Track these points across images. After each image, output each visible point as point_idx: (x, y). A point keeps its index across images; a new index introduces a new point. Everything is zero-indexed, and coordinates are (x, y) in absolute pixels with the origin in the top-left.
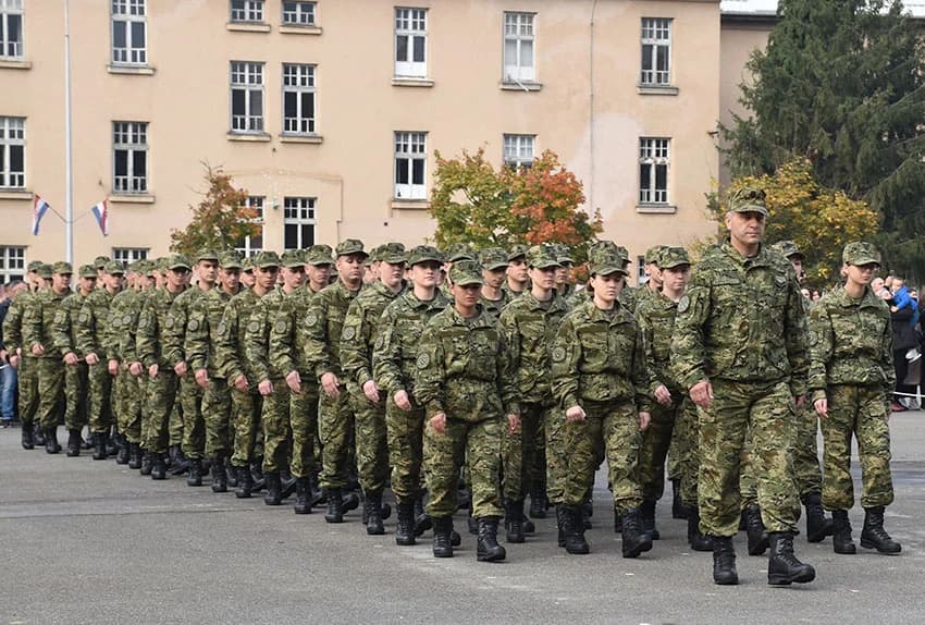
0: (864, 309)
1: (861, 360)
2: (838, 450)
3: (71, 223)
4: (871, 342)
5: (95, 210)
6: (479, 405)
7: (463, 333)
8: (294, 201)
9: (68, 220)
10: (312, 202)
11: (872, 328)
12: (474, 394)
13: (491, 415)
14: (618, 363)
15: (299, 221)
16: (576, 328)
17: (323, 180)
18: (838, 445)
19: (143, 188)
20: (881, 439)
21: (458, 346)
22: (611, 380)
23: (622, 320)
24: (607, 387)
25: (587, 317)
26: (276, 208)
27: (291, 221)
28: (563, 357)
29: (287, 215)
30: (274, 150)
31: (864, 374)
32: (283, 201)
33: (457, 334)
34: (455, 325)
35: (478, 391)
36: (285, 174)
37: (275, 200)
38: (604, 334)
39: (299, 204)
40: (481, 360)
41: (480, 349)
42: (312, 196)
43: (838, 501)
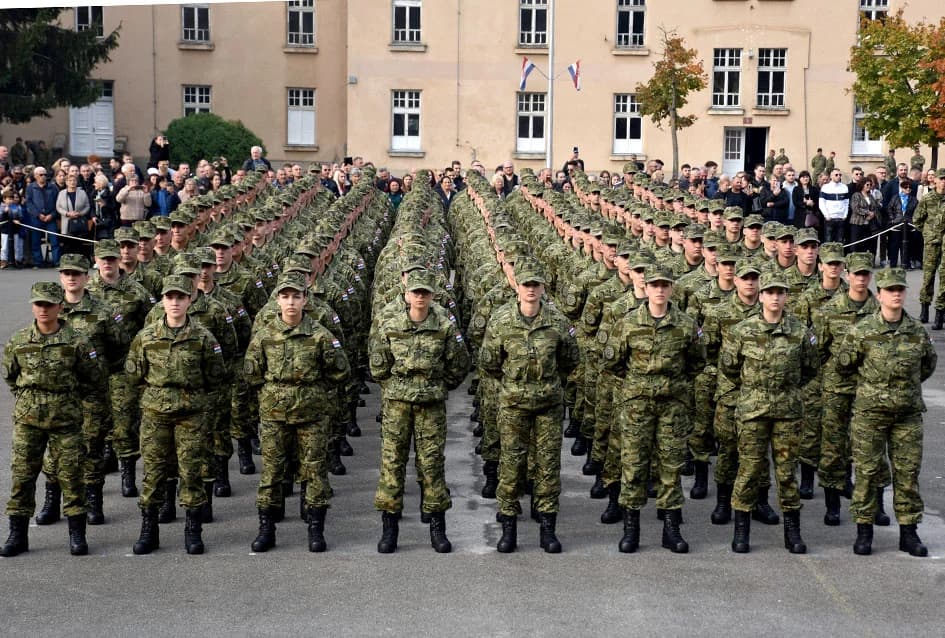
0: (421, 332)
1: (416, 380)
2: (389, 457)
3: (552, 80)
4: (423, 363)
5: (571, 69)
6: (52, 415)
7: (38, 349)
8: (768, 52)
9: (550, 77)
10: (783, 52)
11: (426, 350)
12: (46, 405)
13: (64, 424)
14: (180, 377)
15: (771, 69)
16: (144, 345)
17: (793, 33)
18: (389, 454)
19: (641, 42)
20: (430, 458)
21: (30, 361)
22: (174, 394)
23: (186, 338)
24: (169, 400)
25: (155, 334)
26: (751, 58)
27: (764, 69)
28: (134, 370)
29: (761, 63)
30: (752, 7)
31: (412, 394)
32: (757, 52)
33: (30, 351)
34: (31, 342)
35: (51, 403)
36: (761, 28)
37: (750, 51)
38: (168, 352)
39: (772, 54)
40: (53, 374)
41: (51, 364)
42: (782, 46)
43: (387, 504)
